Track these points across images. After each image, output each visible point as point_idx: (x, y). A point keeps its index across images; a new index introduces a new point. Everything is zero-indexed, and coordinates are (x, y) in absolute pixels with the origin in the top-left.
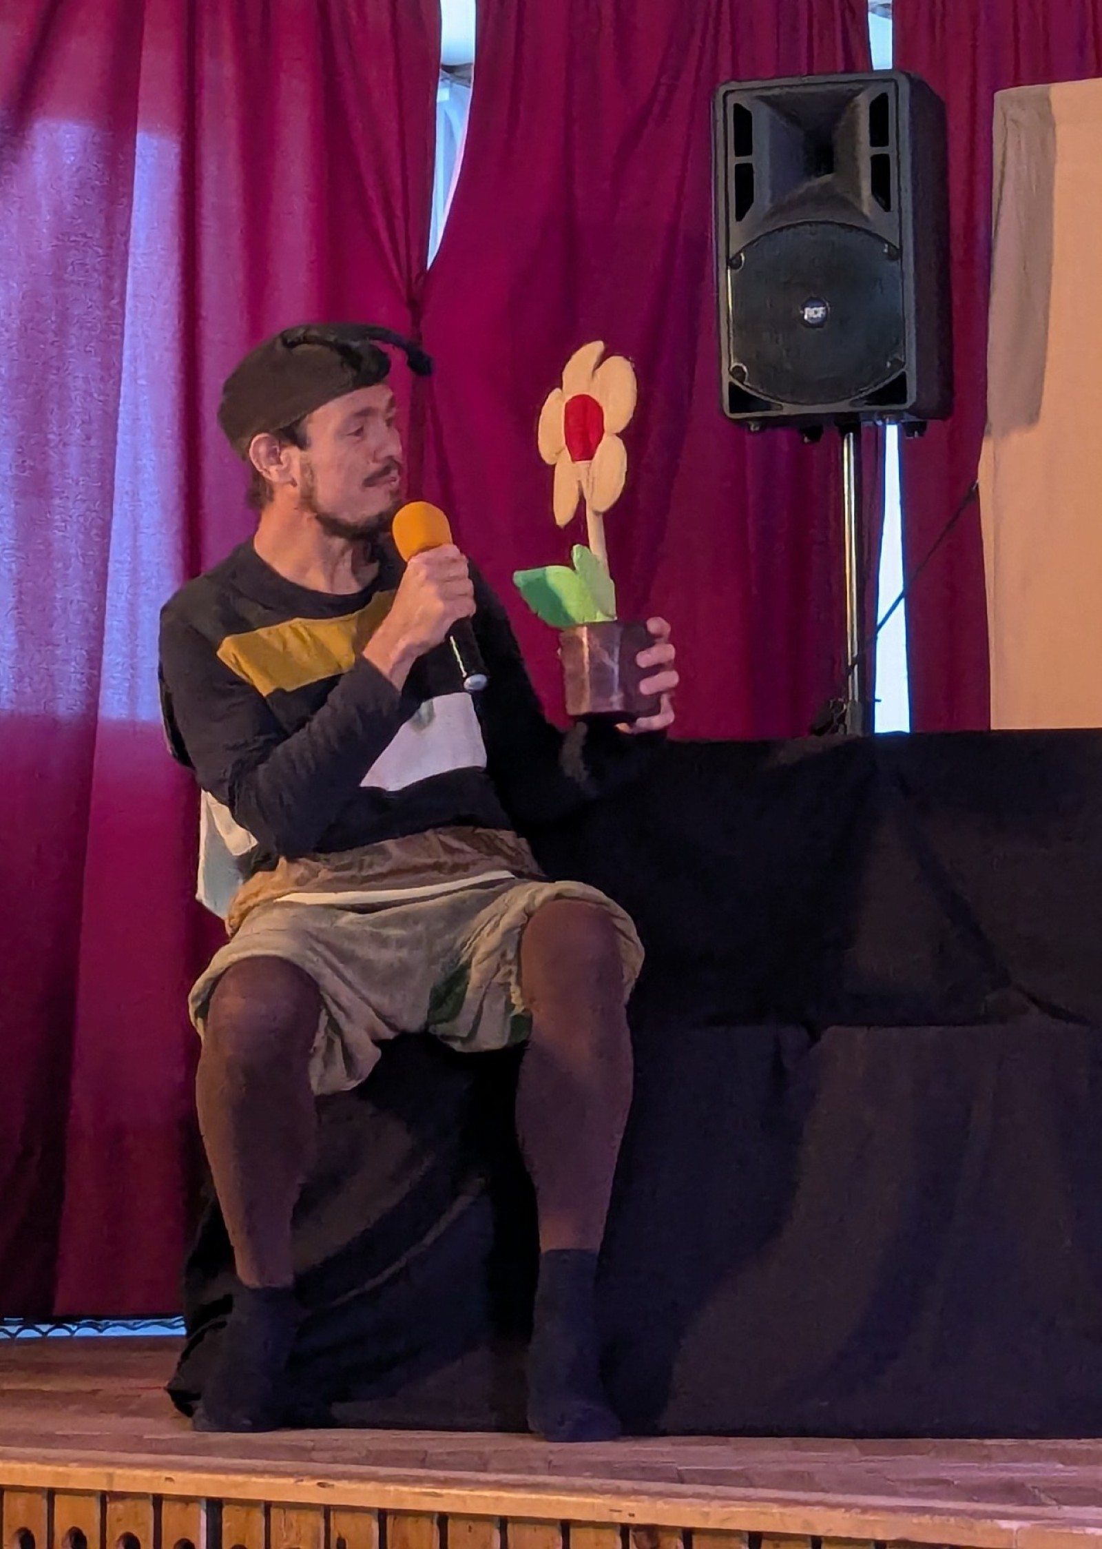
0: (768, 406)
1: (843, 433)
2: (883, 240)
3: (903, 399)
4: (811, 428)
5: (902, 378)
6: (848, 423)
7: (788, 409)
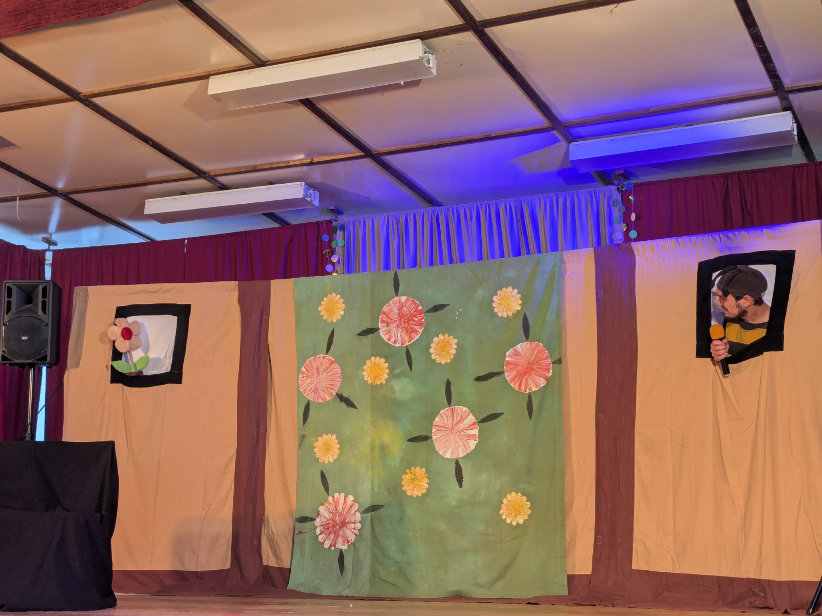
0: (11, 360)
1: (30, 368)
2: (44, 322)
3: (46, 360)
4: (22, 366)
5: (46, 355)
6: (32, 365)
7: (16, 361)
